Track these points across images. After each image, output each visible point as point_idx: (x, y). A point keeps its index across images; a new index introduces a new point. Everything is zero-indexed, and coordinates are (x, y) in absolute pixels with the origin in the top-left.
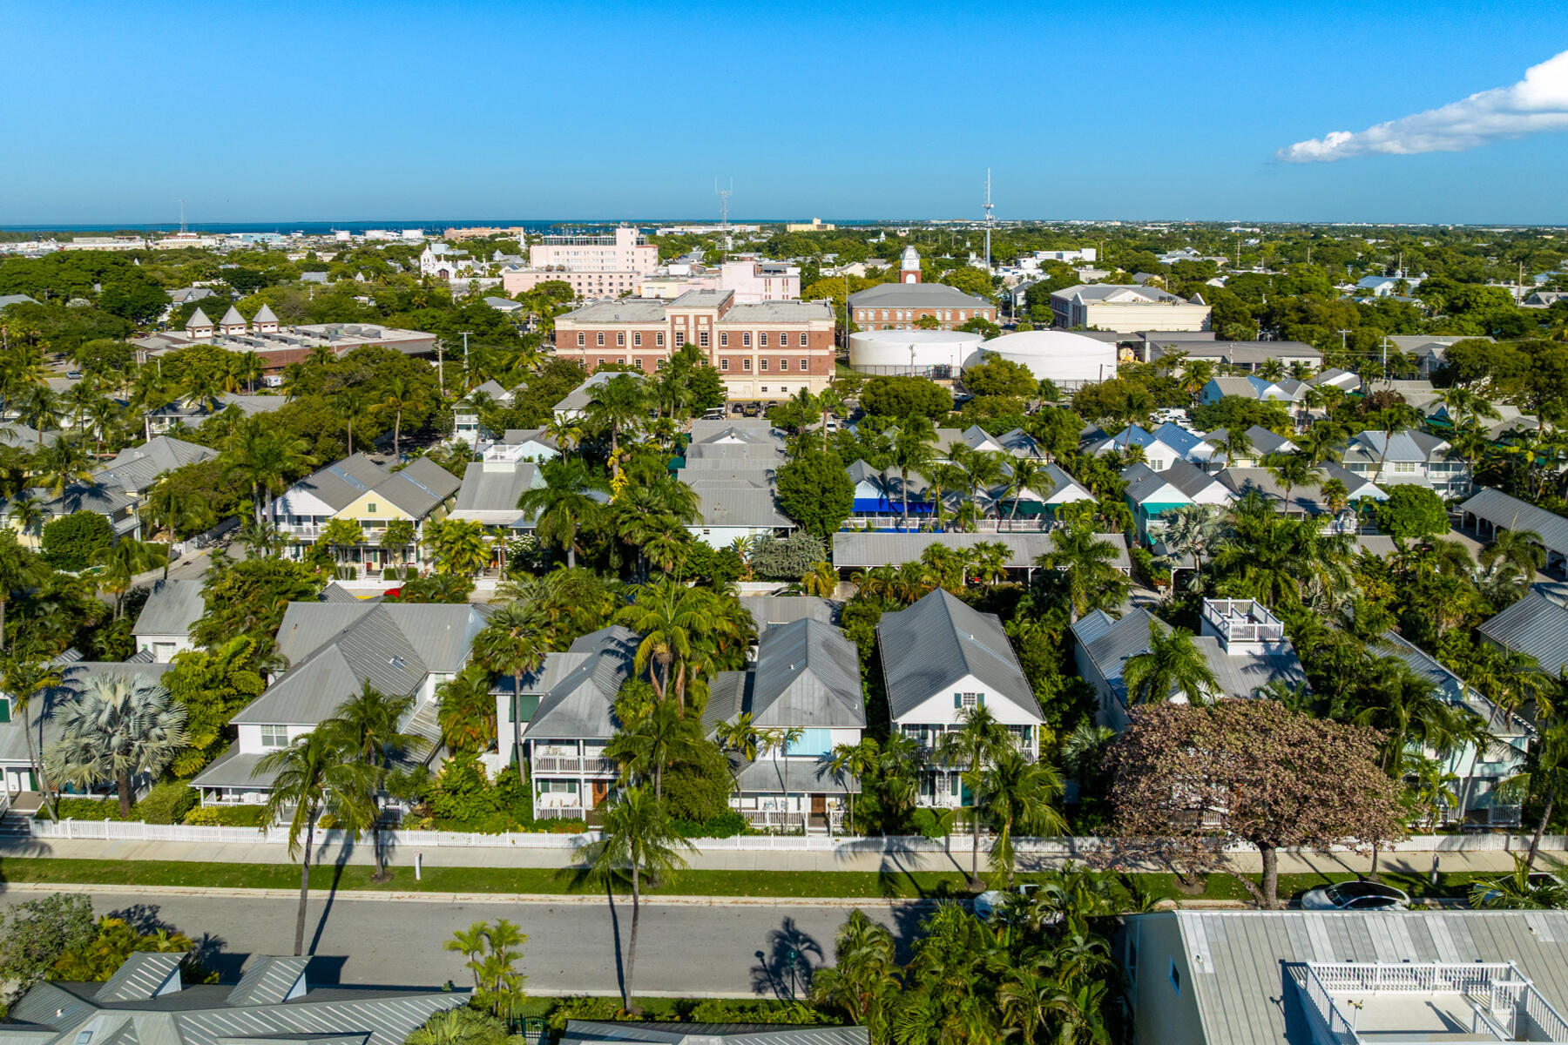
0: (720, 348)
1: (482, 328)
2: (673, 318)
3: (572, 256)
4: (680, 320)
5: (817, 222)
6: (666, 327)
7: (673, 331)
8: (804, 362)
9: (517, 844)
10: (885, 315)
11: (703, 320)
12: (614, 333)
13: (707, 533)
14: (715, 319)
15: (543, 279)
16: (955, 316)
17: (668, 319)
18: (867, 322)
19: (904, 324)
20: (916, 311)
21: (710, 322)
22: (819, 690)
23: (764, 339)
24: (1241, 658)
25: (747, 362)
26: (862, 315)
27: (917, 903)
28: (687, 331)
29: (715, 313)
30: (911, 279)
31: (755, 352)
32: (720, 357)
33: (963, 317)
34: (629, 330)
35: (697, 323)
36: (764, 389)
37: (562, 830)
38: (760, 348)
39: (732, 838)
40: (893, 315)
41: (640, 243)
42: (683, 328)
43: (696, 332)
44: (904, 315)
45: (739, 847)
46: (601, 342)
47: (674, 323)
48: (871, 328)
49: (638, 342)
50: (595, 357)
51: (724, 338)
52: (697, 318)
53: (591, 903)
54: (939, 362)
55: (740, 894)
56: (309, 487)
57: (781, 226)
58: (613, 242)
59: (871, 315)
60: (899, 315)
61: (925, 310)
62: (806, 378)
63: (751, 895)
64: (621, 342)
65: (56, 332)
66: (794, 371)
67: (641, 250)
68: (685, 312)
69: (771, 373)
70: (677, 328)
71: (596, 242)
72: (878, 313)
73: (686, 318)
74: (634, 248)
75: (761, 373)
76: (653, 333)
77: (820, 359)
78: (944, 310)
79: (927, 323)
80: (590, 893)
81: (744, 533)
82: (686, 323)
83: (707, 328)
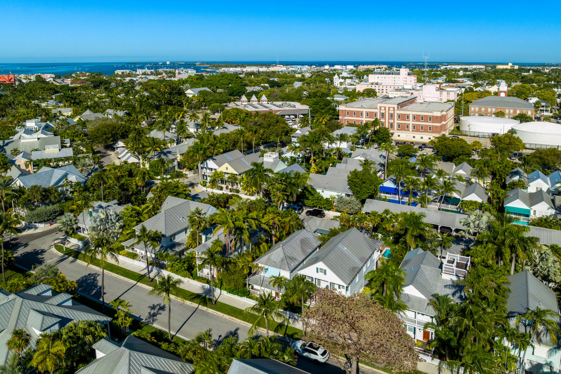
0: (397, 120)
1: (322, 107)
2: (380, 107)
3: (383, 79)
4: (383, 108)
5: (510, 64)
6: (377, 111)
7: (380, 112)
8: (430, 128)
9: (189, 282)
10: (483, 109)
11: (391, 109)
12: (359, 112)
13: (323, 192)
14: (396, 108)
15: (370, 87)
16: (515, 112)
17: (378, 108)
18: (475, 112)
19: (491, 114)
20: (497, 109)
21: (394, 110)
22: (282, 255)
23: (414, 117)
24: (447, 281)
25: (408, 126)
26: (473, 109)
27: (281, 337)
28: (385, 113)
29: (396, 106)
30: (503, 95)
31: (411, 122)
32: (397, 123)
33: (518, 112)
34: (364, 111)
35: (389, 110)
36: (414, 137)
37: (200, 281)
38: (413, 121)
39: (244, 297)
40: (486, 110)
41: (409, 74)
42: (384, 112)
43: (389, 113)
44: (492, 110)
45: (245, 301)
46: (355, 115)
47: (380, 109)
48: (477, 115)
49: (367, 116)
50: (353, 120)
51: (399, 116)
52: (389, 108)
53: (193, 306)
54: (494, 132)
55: (232, 316)
56: (214, 159)
57: (494, 65)
58: (399, 74)
59: (477, 109)
60: (489, 110)
61: (501, 109)
62: (431, 134)
63: (235, 317)
64: (361, 115)
65: (209, 100)
66: (426, 131)
67: (409, 77)
68: (385, 105)
69: (417, 131)
70: (382, 111)
71: (392, 74)
72: (480, 109)
73: (385, 108)
74: (406, 76)
75: (413, 131)
76: (373, 112)
77: (436, 127)
78: (510, 109)
79: (500, 114)
80: (195, 302)
81: (335, 194)
82: (385, 109)
83: (393, 112)
